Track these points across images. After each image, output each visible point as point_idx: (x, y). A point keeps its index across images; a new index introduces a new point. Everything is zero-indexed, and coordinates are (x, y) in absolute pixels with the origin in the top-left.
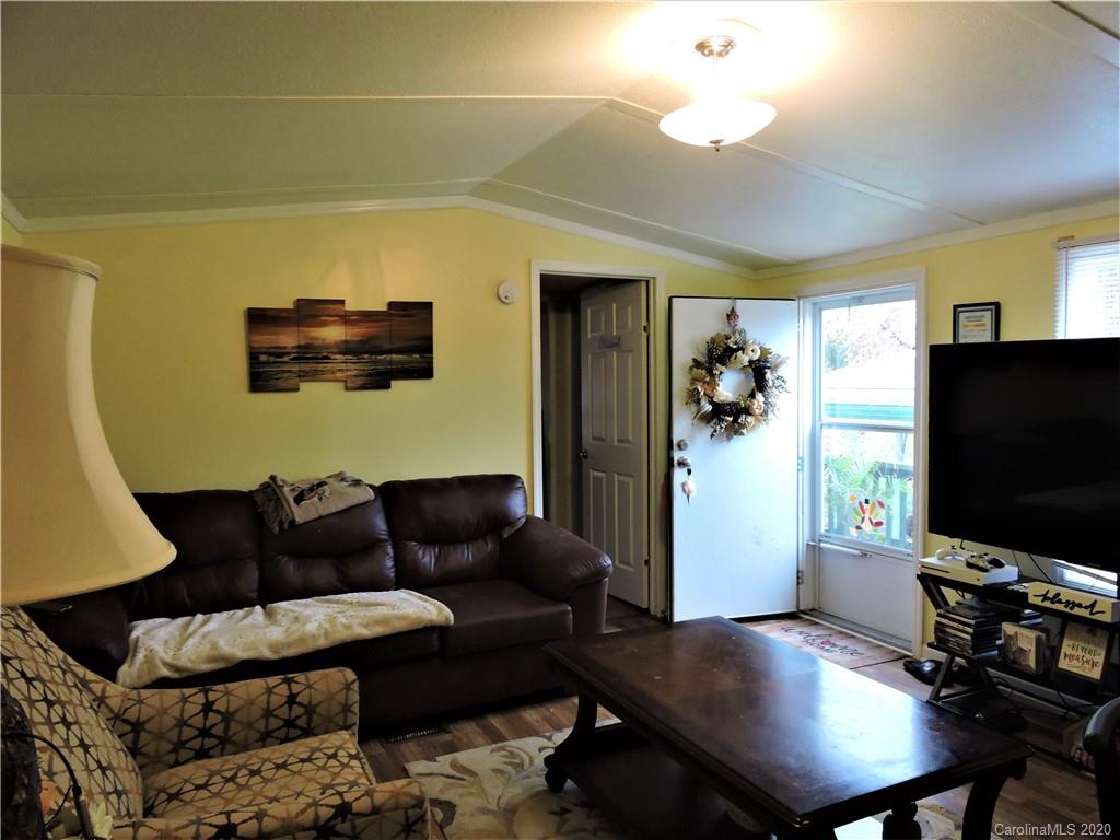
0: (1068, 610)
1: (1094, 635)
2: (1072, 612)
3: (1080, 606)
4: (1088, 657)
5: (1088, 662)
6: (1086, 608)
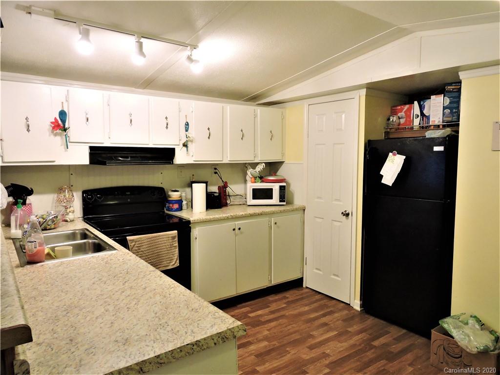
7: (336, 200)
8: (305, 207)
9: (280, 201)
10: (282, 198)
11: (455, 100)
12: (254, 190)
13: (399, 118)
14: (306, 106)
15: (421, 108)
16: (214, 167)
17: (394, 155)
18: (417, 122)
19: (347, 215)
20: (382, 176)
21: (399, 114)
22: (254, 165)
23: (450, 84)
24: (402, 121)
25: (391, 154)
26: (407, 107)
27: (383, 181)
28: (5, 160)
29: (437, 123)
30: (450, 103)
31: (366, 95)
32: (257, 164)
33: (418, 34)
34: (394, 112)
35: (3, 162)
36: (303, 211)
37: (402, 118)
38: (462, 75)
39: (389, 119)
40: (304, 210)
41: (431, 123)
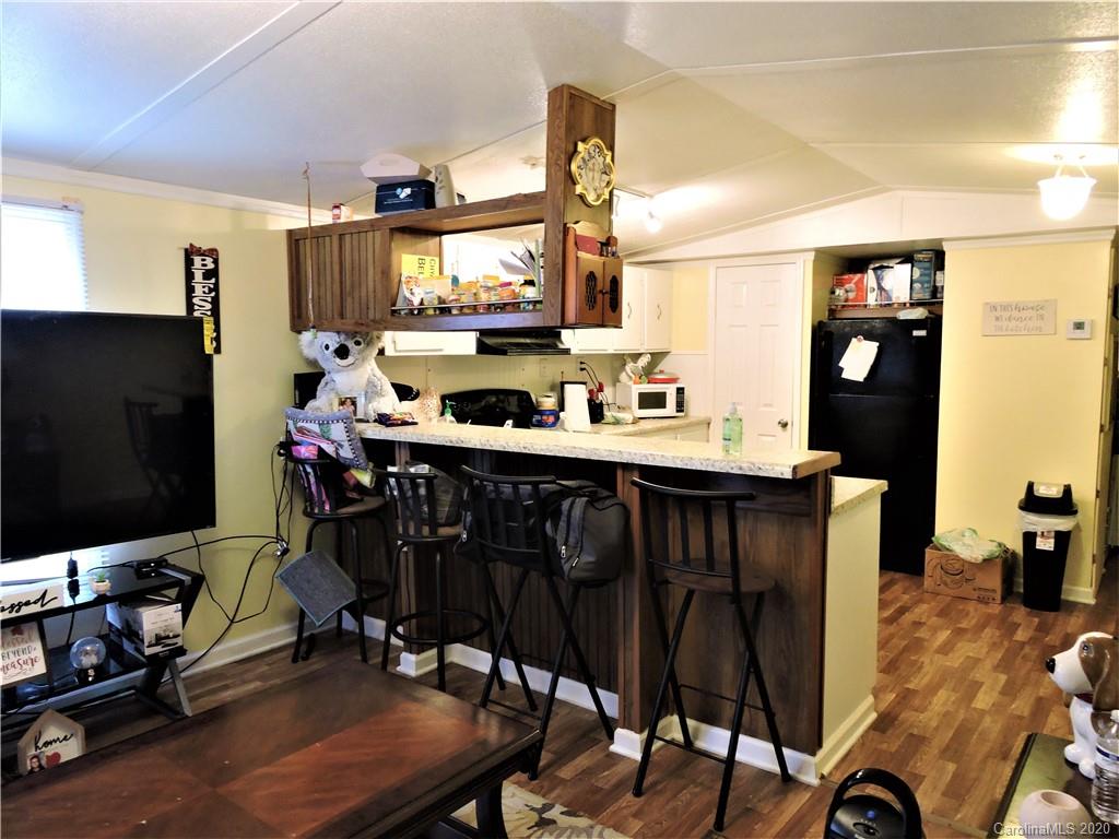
0: (14, 615)
1: (21, 633)
2: (20, 614)
3: (28, 603)
4: (24, 657)
5: (25, 662)
6: (35, 603)
7: (766, 405)
8: (710, 419)
9: (678, 411)
10: (680, 406)
11: (927, 272)
12: (641, 395)
13: (847, 291)
14: (712, 272)
15: (879, 279)
16: (579, 360)
17: (859, 340)
18: (872, 299)
19: (785, 425)
20: (842, 369)
21: (847, 286)
22: (636, 357)
23: (920, 252)
24: (851, 295)
25: (854, 340)
26: (859, 275)
27: (844, 376)
28: (398, 349)
29: (902, 300)
30: (921, 275)
31: (814, 261)
32: (640, 355)
33: (900, 193)
34: (840, 284)
35: (396, 351)
36: (706, 426)
37: (851, 291)
38: (946, 247)
39: (833, 293)
40: (709, 424)
41: (894, 300)
